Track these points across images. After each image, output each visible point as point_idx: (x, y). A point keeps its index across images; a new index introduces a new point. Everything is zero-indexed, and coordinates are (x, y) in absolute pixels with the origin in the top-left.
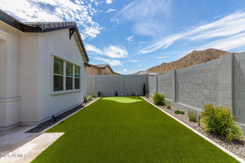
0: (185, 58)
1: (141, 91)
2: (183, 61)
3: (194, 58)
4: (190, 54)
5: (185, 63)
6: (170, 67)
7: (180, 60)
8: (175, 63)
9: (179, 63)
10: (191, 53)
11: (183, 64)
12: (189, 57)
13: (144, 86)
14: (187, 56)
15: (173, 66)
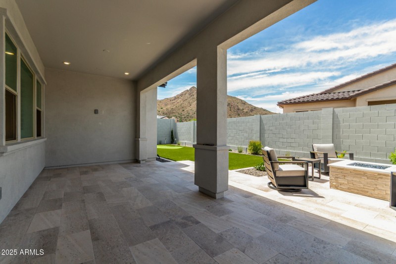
0: (181, 95)
1: (168, 139)
2: (180, 100)
3: (192, 97)
4: (187, 90)
5: (182, 102)
6: (163, 106)
7: (175, 98)
8: (169, 100)
9: (174, 101)
10: (189, 89)
11: (180, 103)
12: (187, 95)
13: (172, 132)
14: (184, 93)
15: (166, 105)
